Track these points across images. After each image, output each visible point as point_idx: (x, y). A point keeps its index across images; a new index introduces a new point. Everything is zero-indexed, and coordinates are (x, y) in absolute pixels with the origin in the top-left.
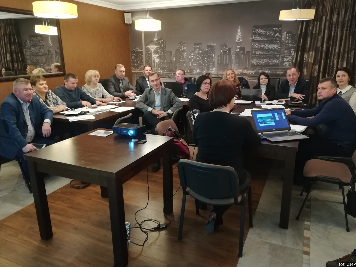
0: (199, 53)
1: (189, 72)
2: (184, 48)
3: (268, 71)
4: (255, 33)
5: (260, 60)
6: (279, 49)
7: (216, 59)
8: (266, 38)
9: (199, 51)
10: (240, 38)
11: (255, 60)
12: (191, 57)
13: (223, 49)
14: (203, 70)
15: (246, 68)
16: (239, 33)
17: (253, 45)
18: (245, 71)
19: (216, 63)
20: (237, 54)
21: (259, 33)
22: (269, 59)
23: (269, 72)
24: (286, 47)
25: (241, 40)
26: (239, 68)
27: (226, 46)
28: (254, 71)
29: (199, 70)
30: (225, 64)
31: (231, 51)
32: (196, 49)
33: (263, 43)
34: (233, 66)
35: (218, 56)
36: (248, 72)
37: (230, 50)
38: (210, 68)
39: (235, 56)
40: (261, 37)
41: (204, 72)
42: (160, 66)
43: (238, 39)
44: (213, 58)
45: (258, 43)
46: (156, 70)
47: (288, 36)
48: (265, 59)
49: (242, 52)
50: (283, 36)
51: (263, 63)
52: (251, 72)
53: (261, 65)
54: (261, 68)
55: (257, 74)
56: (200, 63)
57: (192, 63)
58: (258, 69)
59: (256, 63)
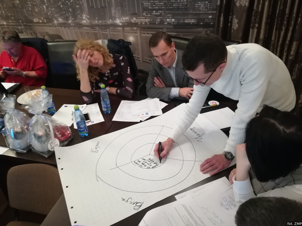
1: (47, 23)
3: (171, 19)
14: (67, 19)
15: (134, 14)
18: (134, 20)
19: (85, 5)
23: (173, 20)
26: (123, 14)
28: (149, 20)
29: (62, 18)
30: (99, 7)
34: (113, 11)
36: (139, 20)
38: (78, 14)
41: (70, 21)
51: (161, 3)
52: (144, 21)
53: (158, 8)
54: (159, 14)
55: (155, 24)
56: (60, 6)
57: (46, 6)
58: (155, 15)
59: (150, 4)
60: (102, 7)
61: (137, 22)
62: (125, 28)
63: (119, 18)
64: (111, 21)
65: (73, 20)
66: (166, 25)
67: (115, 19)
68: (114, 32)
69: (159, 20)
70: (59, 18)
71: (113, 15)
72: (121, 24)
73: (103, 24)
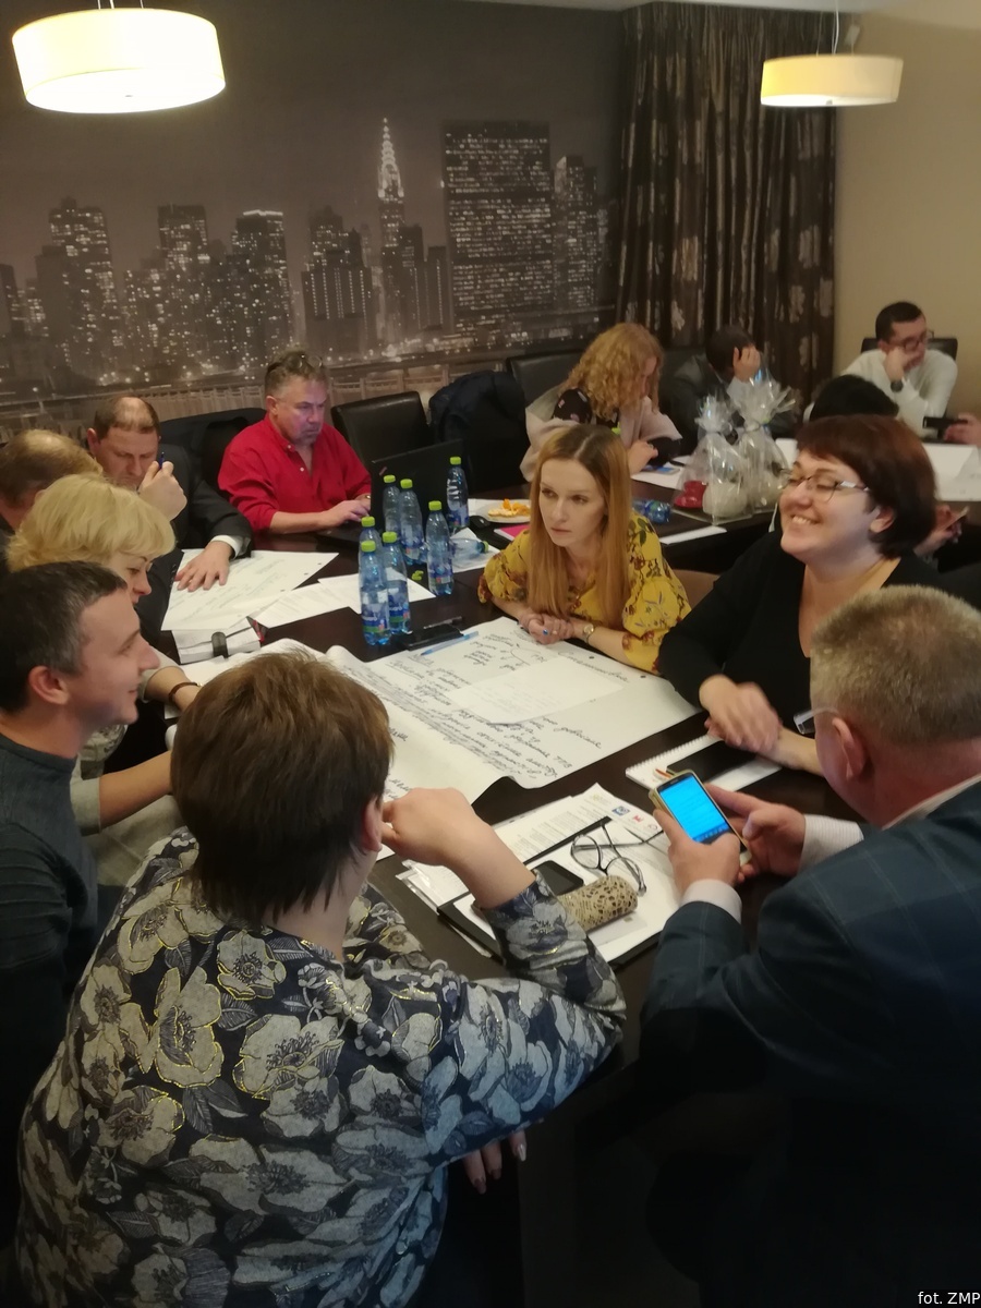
0: (195, 267)
1: (152, 383)
2: (94, 238)
3: (521, 333)
4: (454, 161)
5: (487, 287)
6: (547, 231)
7: (297, 294)
8: (499, 181)
9: (192, 253)
10: (394, 182)
11: (466, 286)
12: (152, 293)
13: (325, 237)
14: (233, 360)
15: (436, 329)
16: (388, 154)
17: (454, 216)
18: (435, 344)
19: (300, 313)
20: (390, 260)
21: (469, 161)
22: (519, 277)
23: (525, 334)
24: (571, 225)
25: (401, 194)
26: (408, 330)
27: (336, 223)
28: (470, 340)
29: (212, 363)
30: (341, 314)
31: (360, 251)
32: (173, 243)
33: (488, 207)
34: (380, 324)
35: (305, 276)
36: (447, 343)
37: (355, 242)
38: (274, 343)
39: (385, 275)
40: (479, 179)
41: (242, 368)
43: (385, 185)
44: (279, 290)
45: (474, 208)
47: (573, 176)
48: (503, 280)
49: (409, 250)
50: (558, 177)
51: (499, 296)
52: (459, 346)
53: (490, 307)
54: (493, 322)
55: (484, 348)
56: (213, 320)
57: (160, 326)
58: (485, 325)
59: (472, 298)
60: (349, 315)
61: (441, 349)
62: (411, 370)
63: (396, 343)
64: (371, 352)
65: (252, 364)
66: (510, 348)
67: (384, 347)
68: (379, 385)
69: (494, 338)
70: (205, 361)
71: (380, 336)
72: (399, 360)
73: (348, 365)
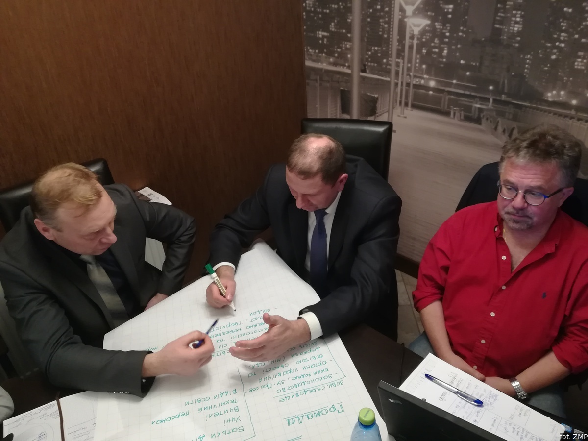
42: (429, 53)
46: (409, 69)
